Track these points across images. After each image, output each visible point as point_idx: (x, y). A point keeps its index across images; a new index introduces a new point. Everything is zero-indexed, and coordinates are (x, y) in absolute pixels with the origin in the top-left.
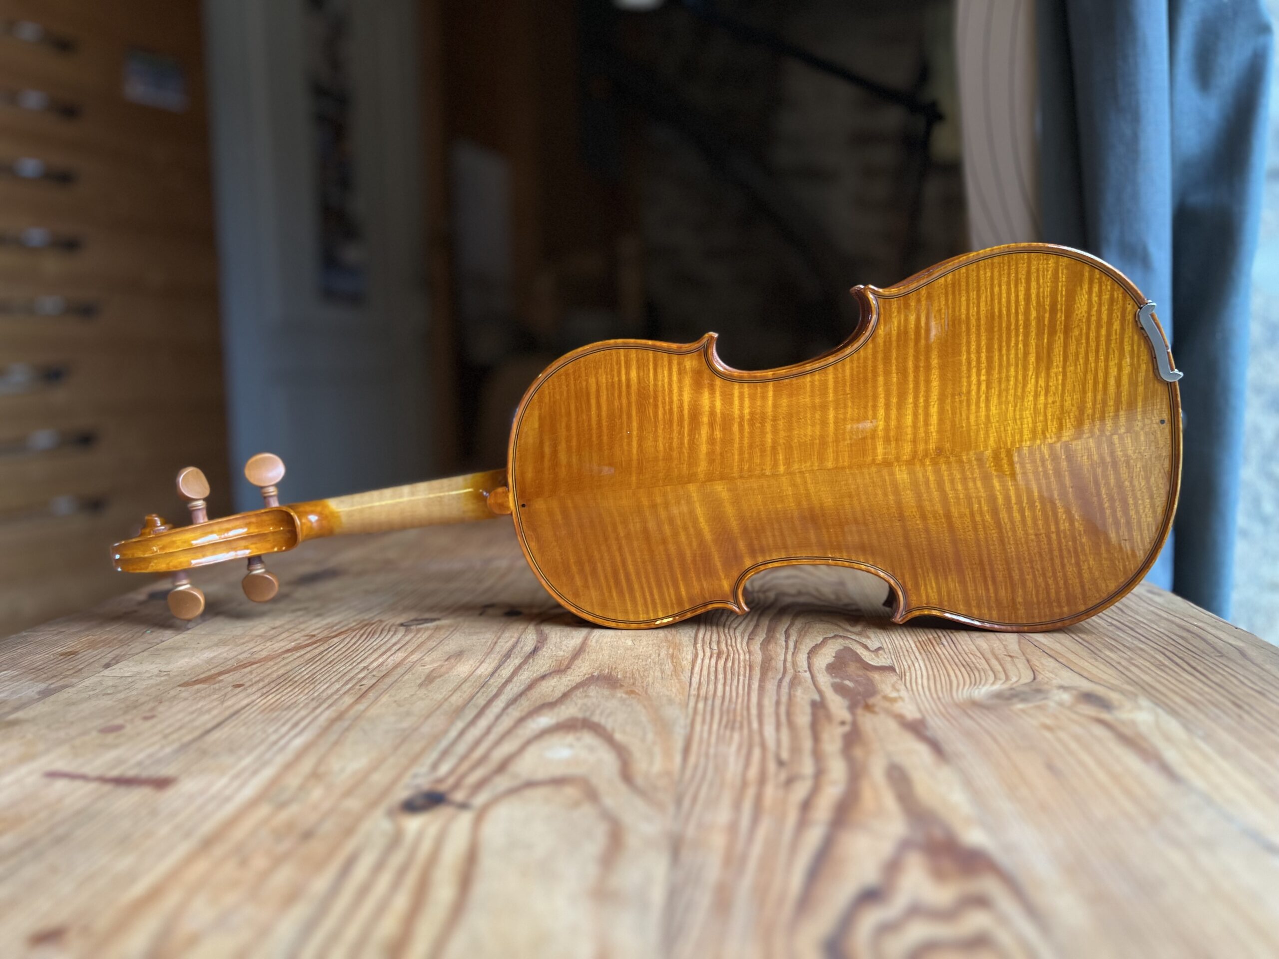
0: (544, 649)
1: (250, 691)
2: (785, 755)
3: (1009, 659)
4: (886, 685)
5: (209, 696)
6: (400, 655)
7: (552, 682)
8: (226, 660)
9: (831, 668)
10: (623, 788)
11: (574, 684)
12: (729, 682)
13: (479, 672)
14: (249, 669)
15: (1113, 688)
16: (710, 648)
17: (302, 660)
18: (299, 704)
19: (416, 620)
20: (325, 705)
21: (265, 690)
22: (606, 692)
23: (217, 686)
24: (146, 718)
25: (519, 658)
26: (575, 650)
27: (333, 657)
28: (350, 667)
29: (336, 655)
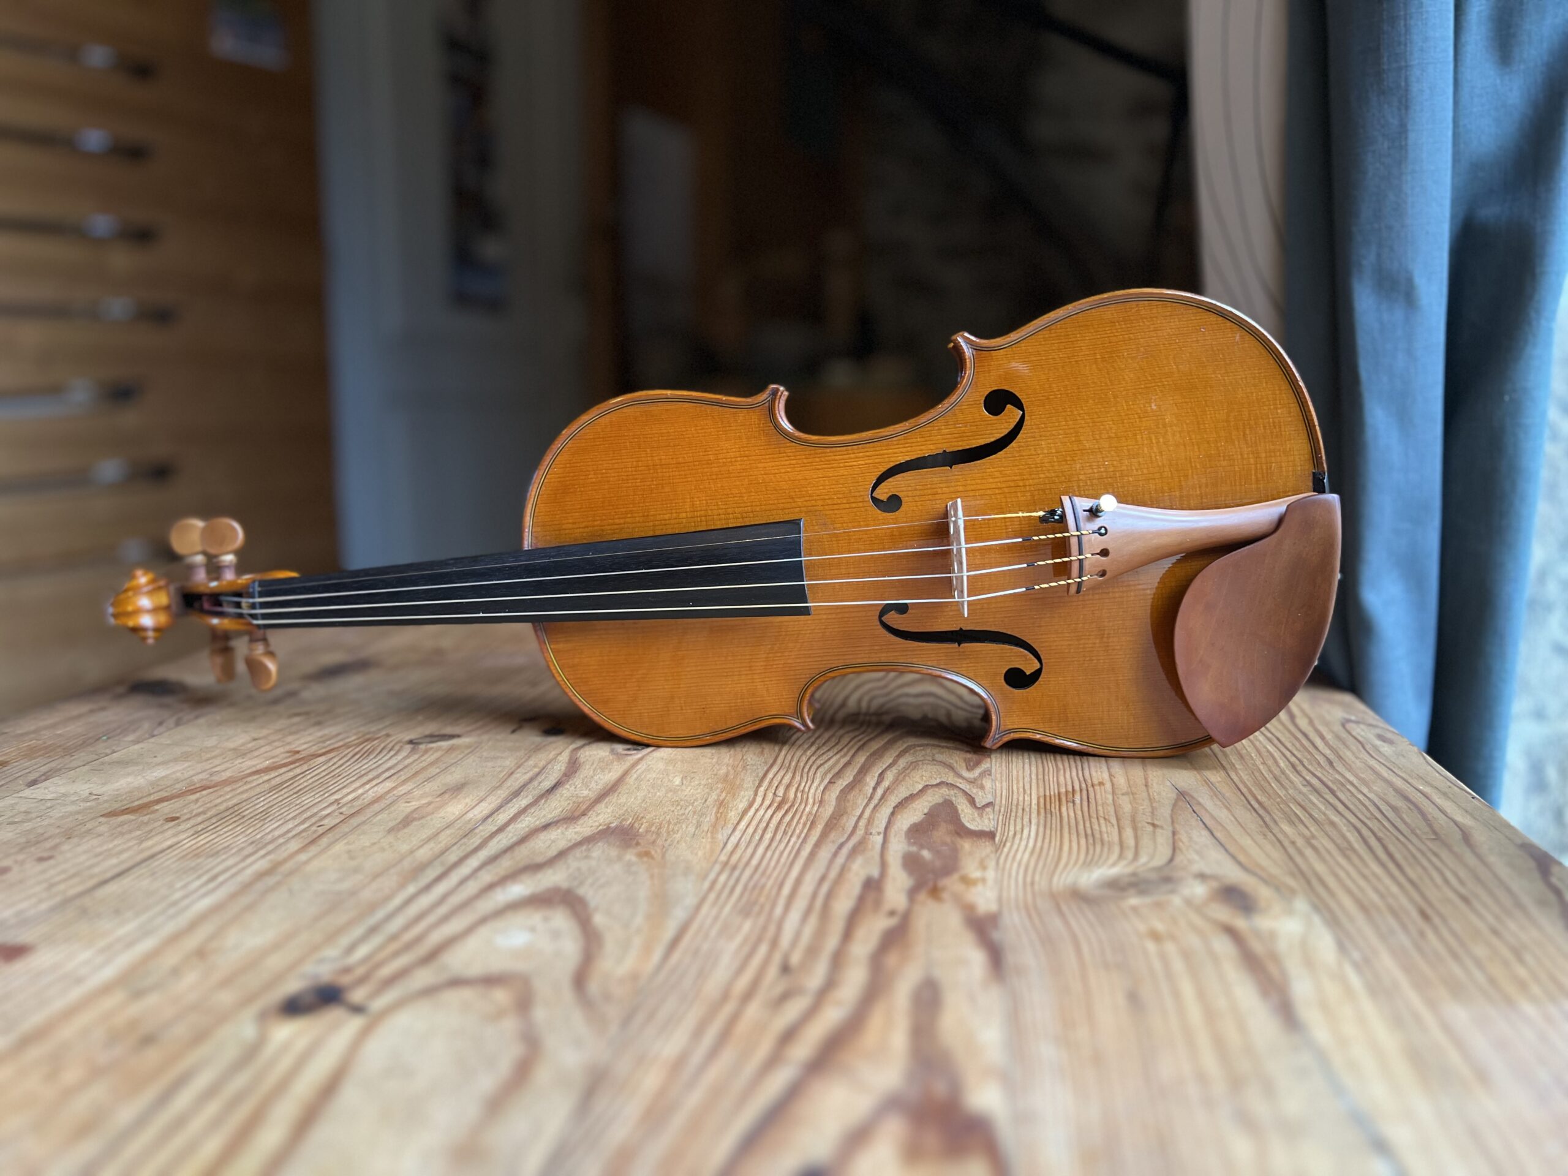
0: (567, 786)
1: (183, 827)
2: (795, 959)
3: (1150, 828)
4: (973, 858)
5: (130, 832)
6: (389, 785)
7: (554, 834)
8: (178, 781)
9: (916, 832)
10: (568, 994)
11: (579, 839)
12: (774, 844)
13: (470, 815)
14: (198, 795)
15: (1268, 881)
16: (774, 794)
17: (267, 786)
18: (232, 848)
19: (431, 736)
20: (262, 852)
21: (200, 828)
22: (613, 852)
23: (146, 818)
24: (41, 860)
25: (530, 797)
26: (605, 788)
27: (305, 784)
28: (320, 799)
29: (310, 781)
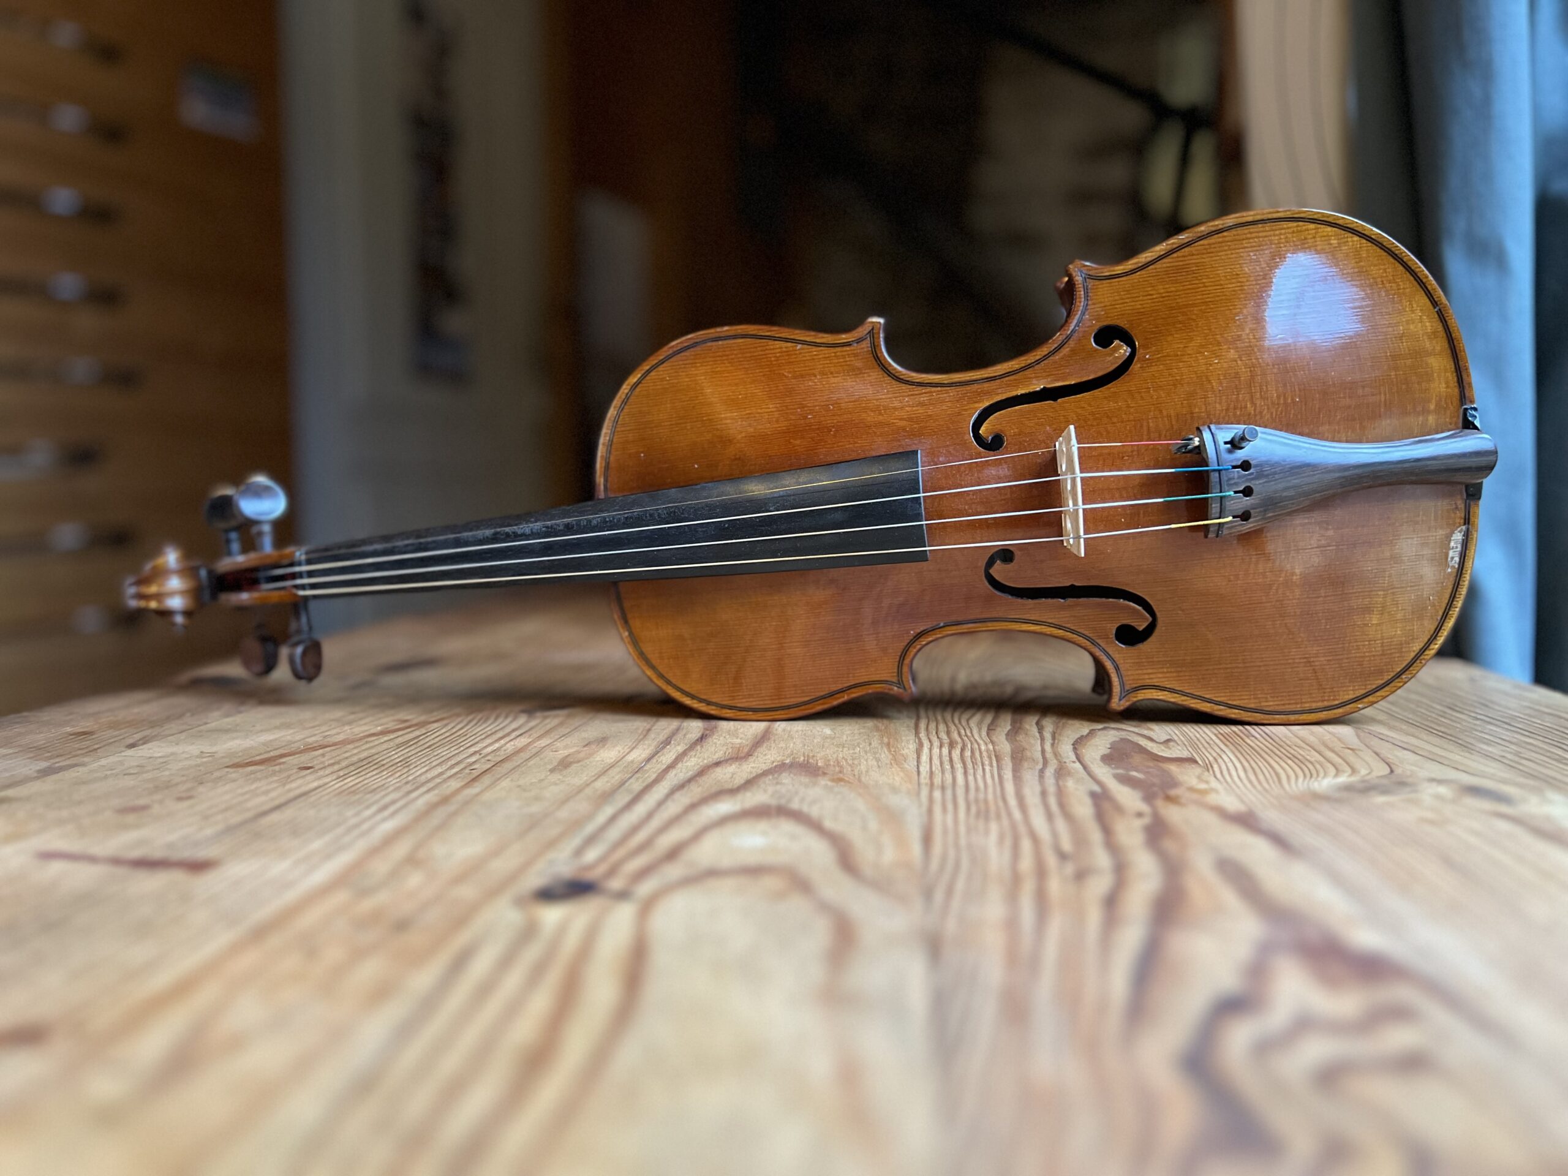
0: (715, 737)
1: (321, 773)
2: (1067, 845)
3: (1349, 751)
4: (1189, 777)
5: (267, 777)
6: (523, 741)
7: (731, 768)
8: (291, 743)
9: (1107, 759)
10: (845, 879)
11: (760, 772)
12: (971, 771)
13: (630, 758)
14: (321, 751)
16: (938, 737)
17: (391, 744)
18: (388, 787)
19: (541, 707)
20: (423, 789)
21: (341, 773)
22: (804, 780)
23: (277, 768)
24: (180, 799)
25: (682, 745)
26: (755, 740)
27: (433, 742)
28: (457, 752)
29: (437, 739)
